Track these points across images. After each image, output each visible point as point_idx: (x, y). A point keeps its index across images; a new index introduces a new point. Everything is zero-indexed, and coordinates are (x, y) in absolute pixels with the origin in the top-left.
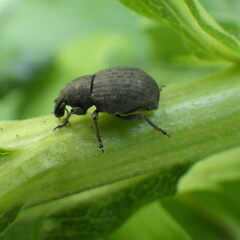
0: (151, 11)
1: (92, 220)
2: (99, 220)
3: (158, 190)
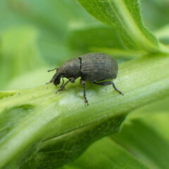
0: (106, 17)
1: (66, 152)
2: (70, 151)
3: (106, 131)
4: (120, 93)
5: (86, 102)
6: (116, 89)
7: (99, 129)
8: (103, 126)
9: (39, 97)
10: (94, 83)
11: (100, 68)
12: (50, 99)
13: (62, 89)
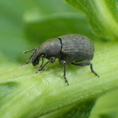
4: (96, 75)
5: (67, 82)
6: (92, 71)
7: (69, 115)
8: (73, 112)
9: (20, 76)
10: (73, 63)
11: (81, 48)
12: (33, 77)
13: (42, 69)
